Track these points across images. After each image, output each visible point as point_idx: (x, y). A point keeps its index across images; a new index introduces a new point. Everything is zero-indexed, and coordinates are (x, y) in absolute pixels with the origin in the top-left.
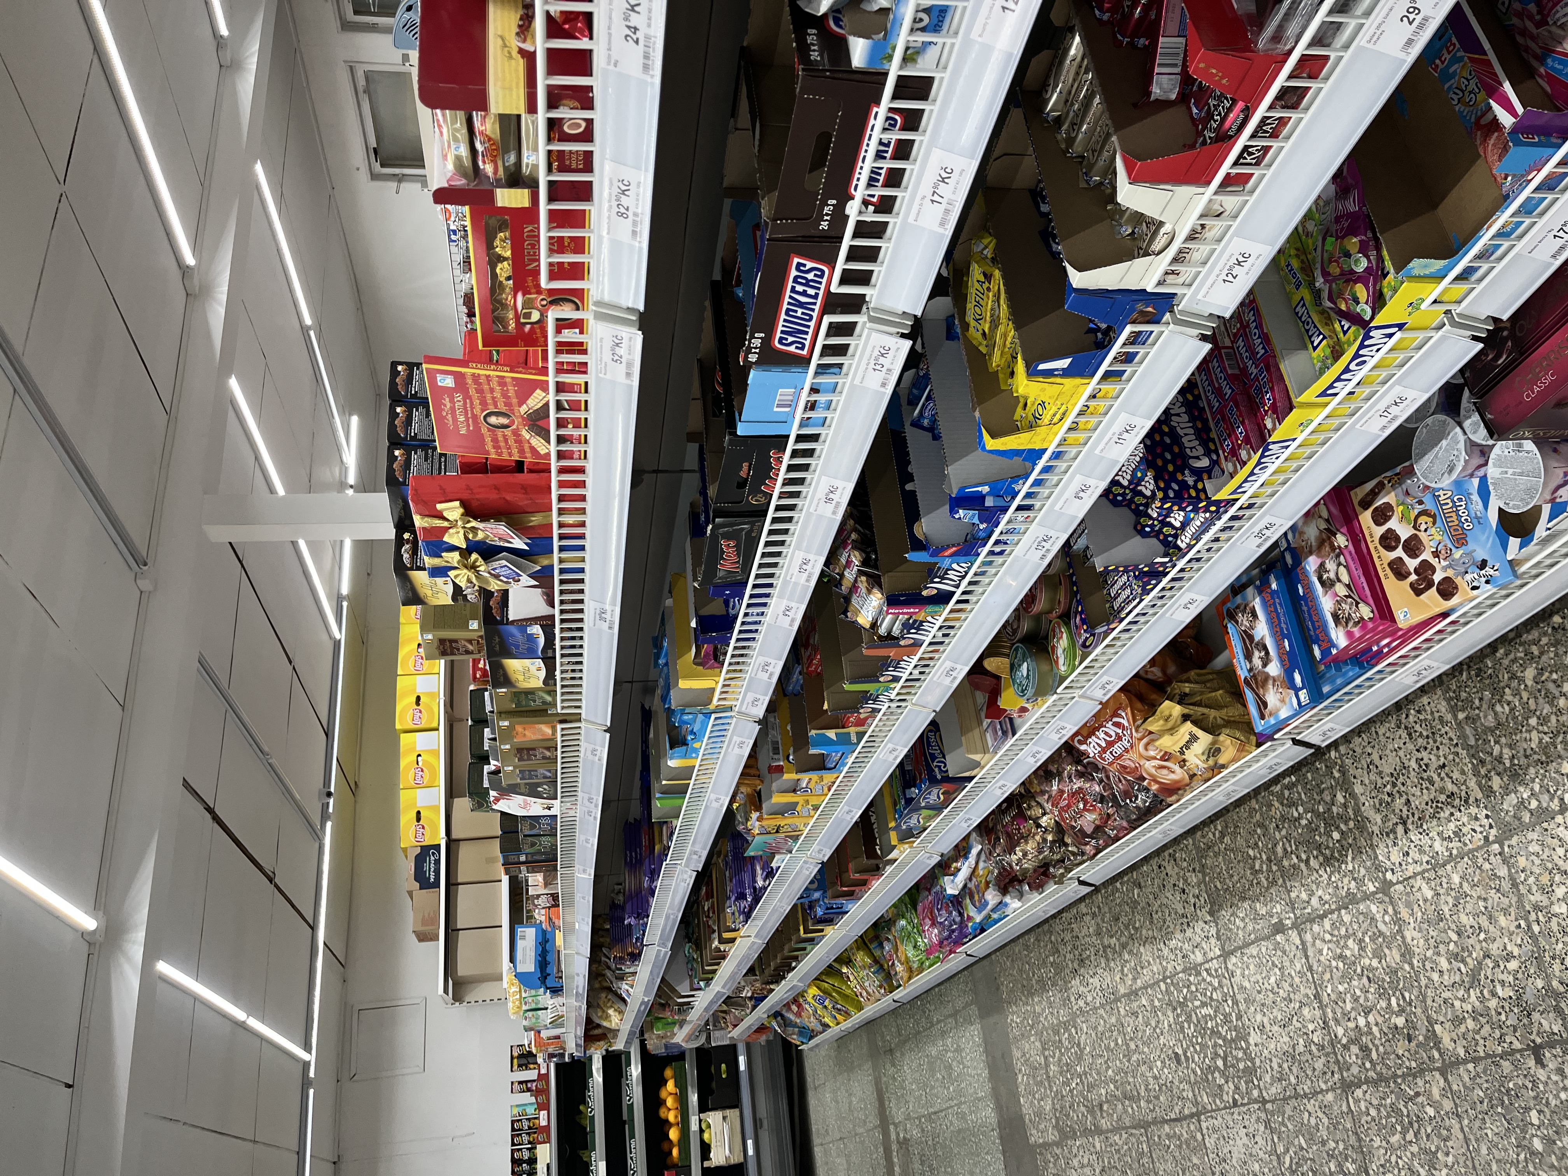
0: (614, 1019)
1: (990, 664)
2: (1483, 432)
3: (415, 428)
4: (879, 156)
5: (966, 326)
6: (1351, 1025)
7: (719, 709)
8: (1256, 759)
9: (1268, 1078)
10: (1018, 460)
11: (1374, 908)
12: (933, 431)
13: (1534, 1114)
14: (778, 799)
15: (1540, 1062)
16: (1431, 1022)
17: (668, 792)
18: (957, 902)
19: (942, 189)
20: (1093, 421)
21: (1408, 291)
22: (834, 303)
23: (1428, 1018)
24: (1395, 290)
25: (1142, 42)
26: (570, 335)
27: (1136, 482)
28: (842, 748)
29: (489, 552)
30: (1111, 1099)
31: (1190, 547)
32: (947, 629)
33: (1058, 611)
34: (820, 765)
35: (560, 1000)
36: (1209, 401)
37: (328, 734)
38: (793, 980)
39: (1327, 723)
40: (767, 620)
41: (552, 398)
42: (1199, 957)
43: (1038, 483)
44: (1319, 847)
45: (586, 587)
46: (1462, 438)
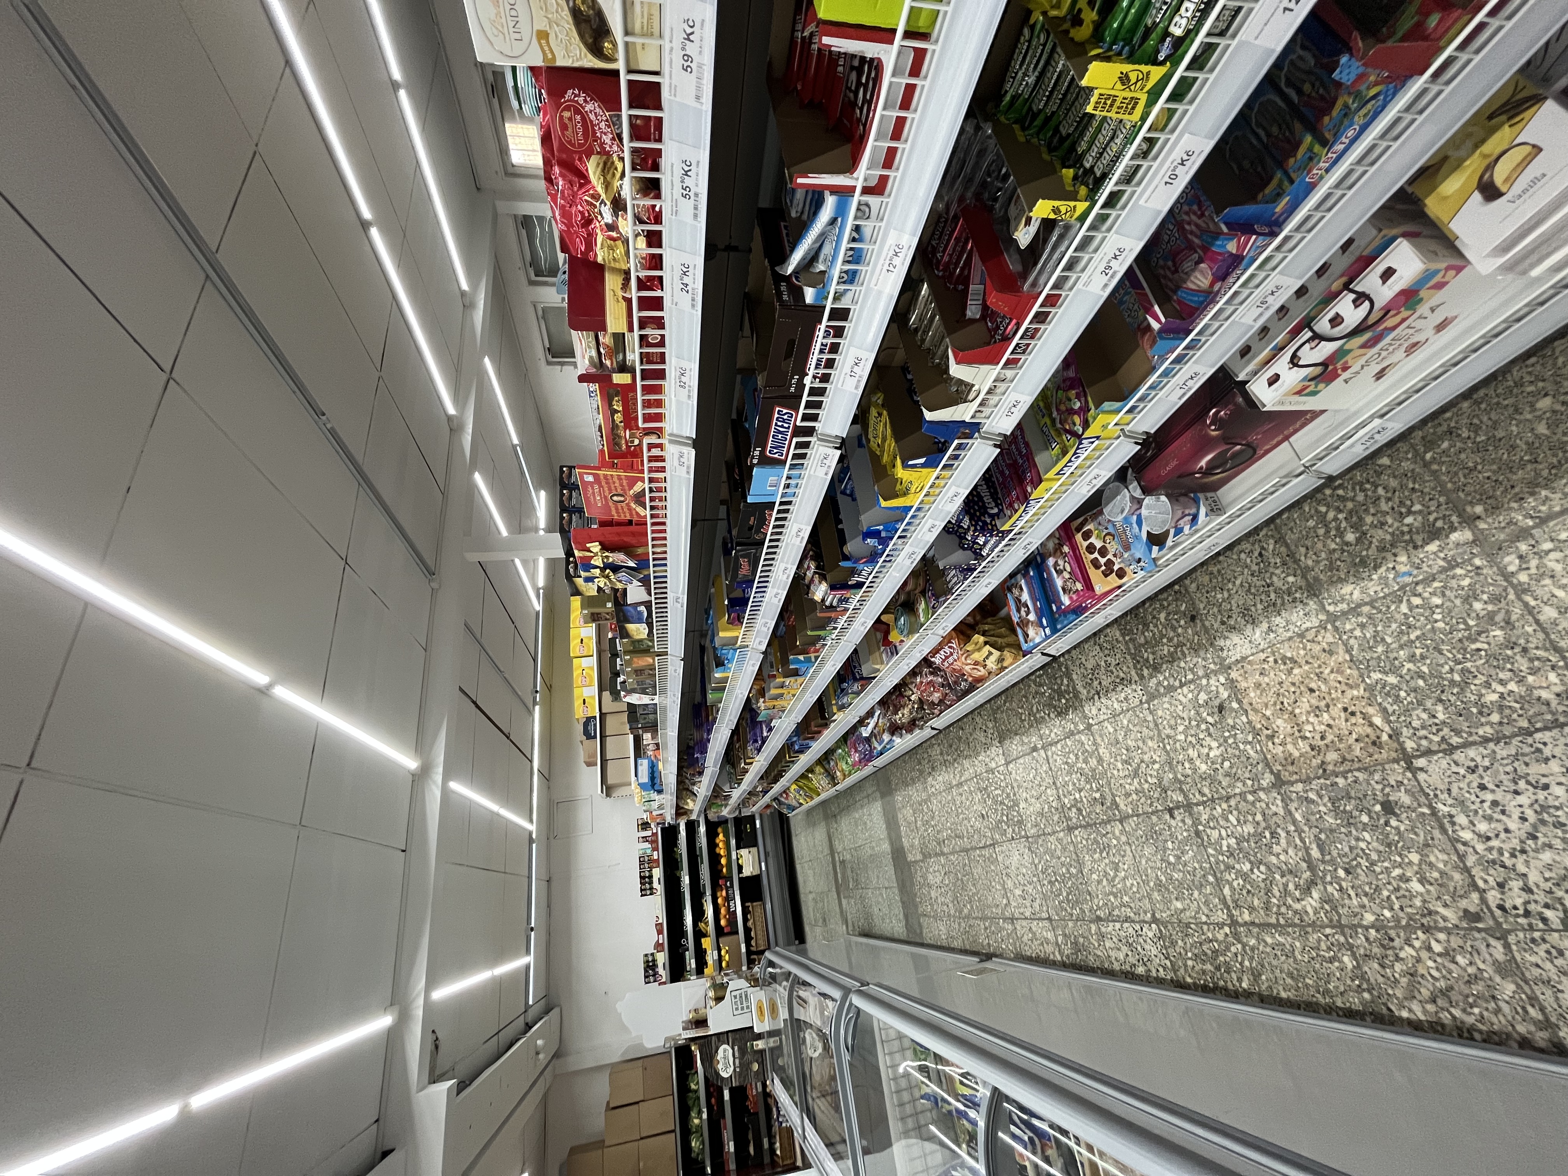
0: (690, 805)
1: (884, 618)
2: (1139, 491)
3: (574, 502)
4: (821, 351)
5: (868, 441)
6: (1072, 797)
7: (741, 647)
8: (1023, 663)
9: (1029, 825)
10: (898, 512)
11: (1083, 738)
12: (852, 496)
13: (1169, 843)
14: (774, 692)
15: (1172, 816)
16: (1113, 795)
17: (715, 690)
18: (868, 740)
19: (856, 369)
20: (938, 491)
21: (1102, 419)
22: (798, 431)
23: (1112, 794)
24: (1095, 419)
25: (961, 287)
26: (655, 452)
27: (959, 521)
28: (807, 665)
29: (615, 568)
30: (949, 838)
31: (988, 555)
32: (862, 601)
33: (919, 589)
34: (796, 673)
35: (662, 796)
36: (997, 478)
37: (535, 660)
38: (783, 782)
39: (1059, 644)
40: (765, 600)
41: (647, 486)
42: (993, 765)
43: (909, 524)
44: (1055, 707)
45: (668, 585)
46: (1128, 495)
